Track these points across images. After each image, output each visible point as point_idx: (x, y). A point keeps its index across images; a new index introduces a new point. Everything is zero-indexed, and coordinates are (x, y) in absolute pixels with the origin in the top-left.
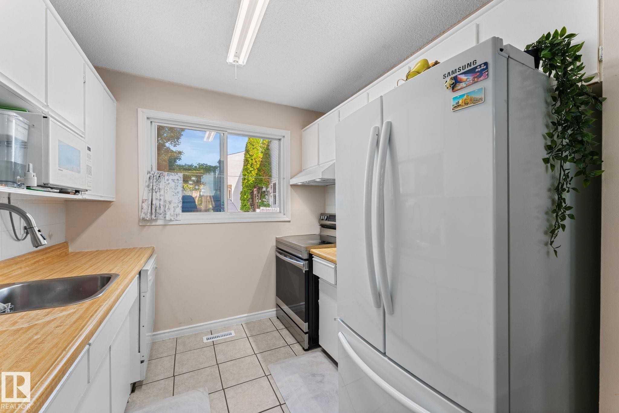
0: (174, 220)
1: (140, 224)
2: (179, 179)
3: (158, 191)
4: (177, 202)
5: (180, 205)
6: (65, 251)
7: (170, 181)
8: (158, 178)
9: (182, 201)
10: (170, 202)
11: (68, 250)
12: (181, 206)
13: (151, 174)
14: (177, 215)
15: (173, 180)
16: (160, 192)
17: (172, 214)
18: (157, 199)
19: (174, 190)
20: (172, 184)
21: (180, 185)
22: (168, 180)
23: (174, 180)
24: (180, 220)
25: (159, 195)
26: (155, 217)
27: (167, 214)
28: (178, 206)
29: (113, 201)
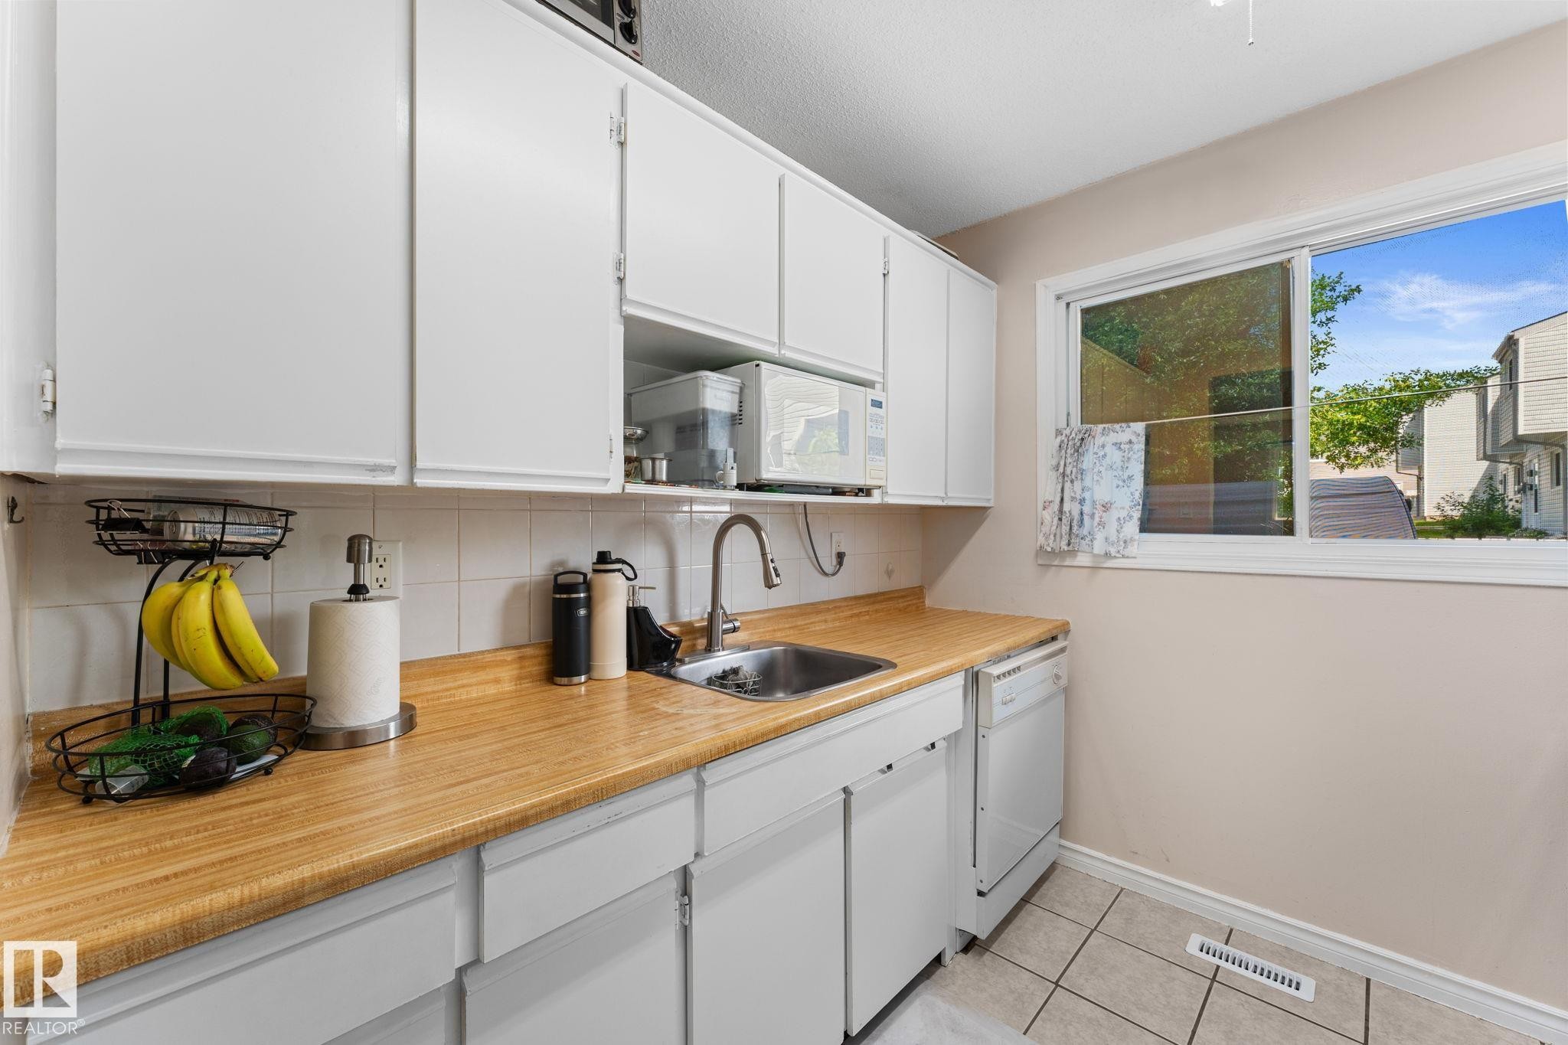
0: (1118, 555)
1: (1040, 562)
2: (1134, 439)
3: (1079, 478)
4: (1128, 504)
5: (1137, 515)
6: (917, 603)
7: (1108, 449)
8: (1078, 444)
9: (1141, 503)
10: (1106, 507)
11: (924, 602)
12: (1139, 516)
13: (1064, 435)
14: (1125, 542)
15: (1118, 445)
16: (1082, 479)
17: (1113, 538)
18: (1073, 499)
19: (1121, 473)
20: (1115, 456)
21: (1135, 456)
22: (1103, 446)
23: (1121, 444)
24: (1135, 558)
25: (1080, 488)
26: (1069, 544)
27: (1096, 539)
28: (1131, 517)
29: (990, 508)
